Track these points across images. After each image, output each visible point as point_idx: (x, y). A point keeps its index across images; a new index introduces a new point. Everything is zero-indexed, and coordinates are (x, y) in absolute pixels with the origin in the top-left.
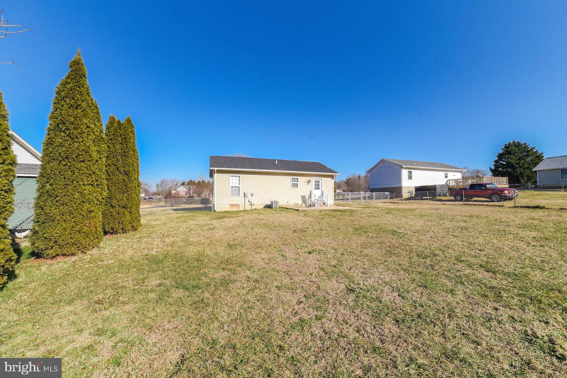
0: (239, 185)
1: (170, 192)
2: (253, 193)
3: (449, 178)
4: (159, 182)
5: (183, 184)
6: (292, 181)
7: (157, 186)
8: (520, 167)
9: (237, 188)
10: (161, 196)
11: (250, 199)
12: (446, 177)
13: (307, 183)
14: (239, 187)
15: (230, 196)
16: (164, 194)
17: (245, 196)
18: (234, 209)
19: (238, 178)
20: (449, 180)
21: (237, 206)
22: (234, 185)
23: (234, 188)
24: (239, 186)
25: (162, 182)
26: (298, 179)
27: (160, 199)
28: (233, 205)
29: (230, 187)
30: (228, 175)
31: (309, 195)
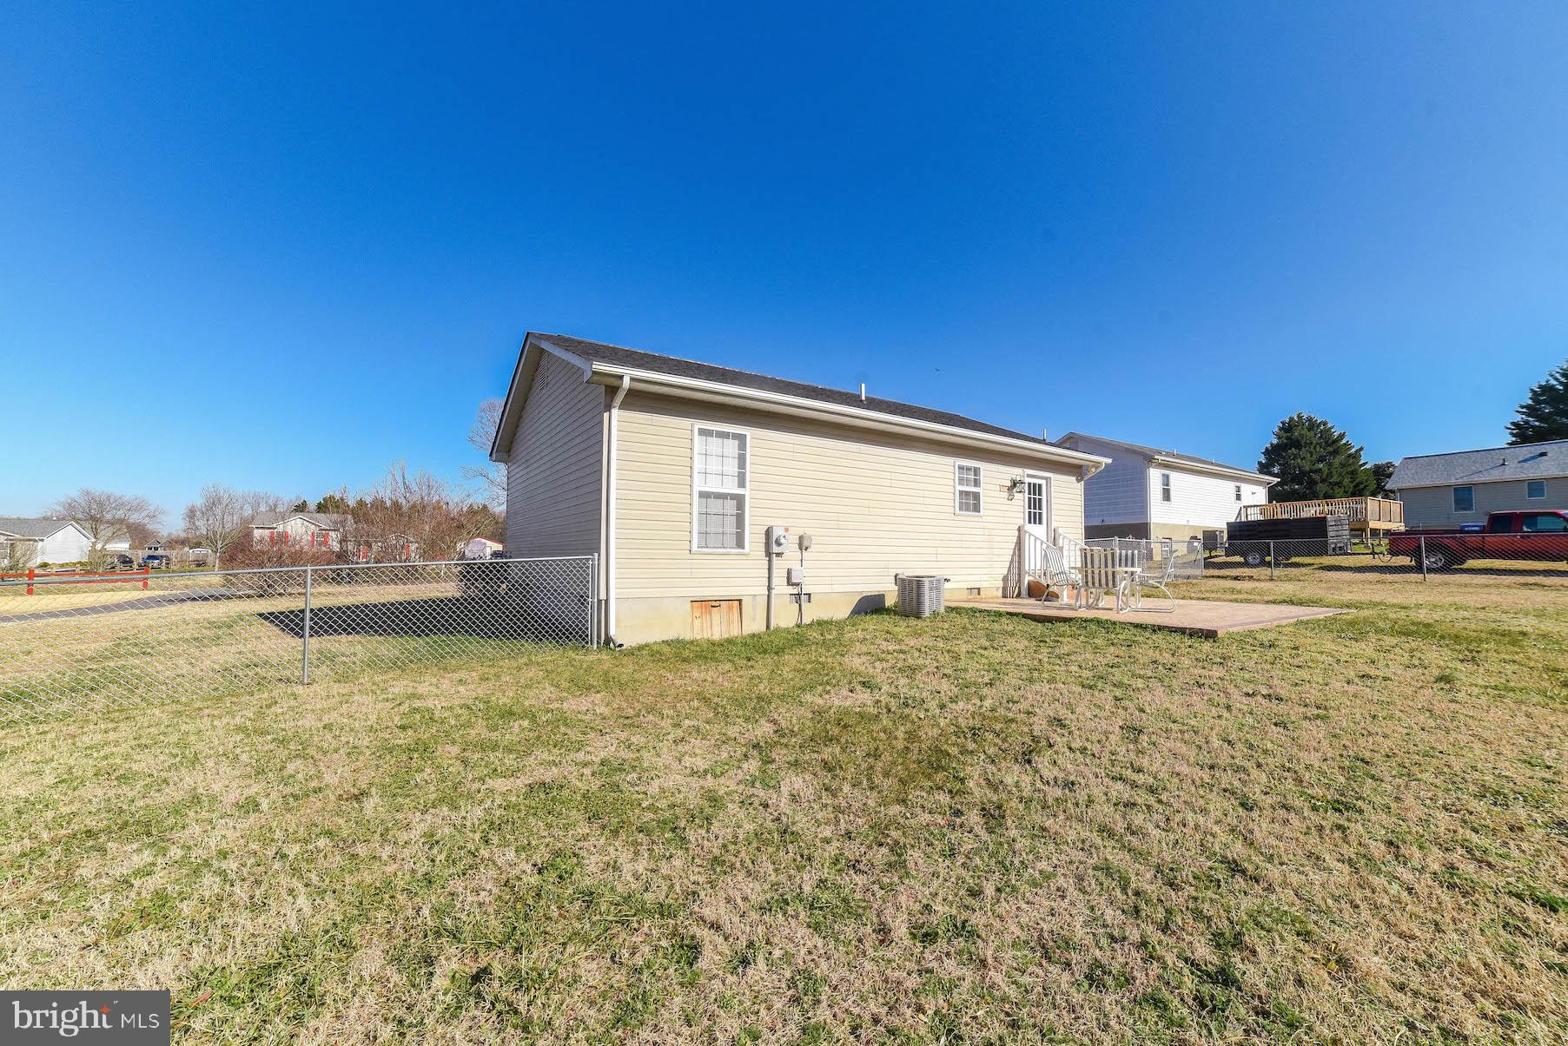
0: (742, 484)
1: (248, 535)
2: (809, 532)
3: (1246, 501)
4: (199, 502)
5: (301, 508)
6: (961, 481)
7: (191, 514)
8: (1323, 481)
9: (731, 506)
10: (204, 551)
11: (795, 566)
12: (1238, 497)
13: (1006, 495)
14: (740, 500)
15: (695, 548)
16: (220, 543)
17: (776, 549)
18: (717, 628)
19: (732, 447)
20: (1246, 507)
21: (731, 608)
22: (714, 486)
23: (716, 505)
24: (740, 491)
25: (213, 503)
26: (976, 471)
27: (200, 564)
28: (708, 605)
29: (696, 496)
30: (686, 423)
31: (1013, 547)
